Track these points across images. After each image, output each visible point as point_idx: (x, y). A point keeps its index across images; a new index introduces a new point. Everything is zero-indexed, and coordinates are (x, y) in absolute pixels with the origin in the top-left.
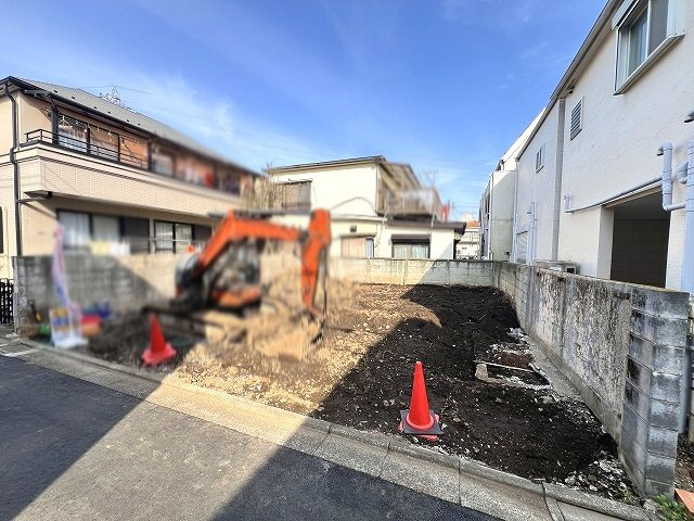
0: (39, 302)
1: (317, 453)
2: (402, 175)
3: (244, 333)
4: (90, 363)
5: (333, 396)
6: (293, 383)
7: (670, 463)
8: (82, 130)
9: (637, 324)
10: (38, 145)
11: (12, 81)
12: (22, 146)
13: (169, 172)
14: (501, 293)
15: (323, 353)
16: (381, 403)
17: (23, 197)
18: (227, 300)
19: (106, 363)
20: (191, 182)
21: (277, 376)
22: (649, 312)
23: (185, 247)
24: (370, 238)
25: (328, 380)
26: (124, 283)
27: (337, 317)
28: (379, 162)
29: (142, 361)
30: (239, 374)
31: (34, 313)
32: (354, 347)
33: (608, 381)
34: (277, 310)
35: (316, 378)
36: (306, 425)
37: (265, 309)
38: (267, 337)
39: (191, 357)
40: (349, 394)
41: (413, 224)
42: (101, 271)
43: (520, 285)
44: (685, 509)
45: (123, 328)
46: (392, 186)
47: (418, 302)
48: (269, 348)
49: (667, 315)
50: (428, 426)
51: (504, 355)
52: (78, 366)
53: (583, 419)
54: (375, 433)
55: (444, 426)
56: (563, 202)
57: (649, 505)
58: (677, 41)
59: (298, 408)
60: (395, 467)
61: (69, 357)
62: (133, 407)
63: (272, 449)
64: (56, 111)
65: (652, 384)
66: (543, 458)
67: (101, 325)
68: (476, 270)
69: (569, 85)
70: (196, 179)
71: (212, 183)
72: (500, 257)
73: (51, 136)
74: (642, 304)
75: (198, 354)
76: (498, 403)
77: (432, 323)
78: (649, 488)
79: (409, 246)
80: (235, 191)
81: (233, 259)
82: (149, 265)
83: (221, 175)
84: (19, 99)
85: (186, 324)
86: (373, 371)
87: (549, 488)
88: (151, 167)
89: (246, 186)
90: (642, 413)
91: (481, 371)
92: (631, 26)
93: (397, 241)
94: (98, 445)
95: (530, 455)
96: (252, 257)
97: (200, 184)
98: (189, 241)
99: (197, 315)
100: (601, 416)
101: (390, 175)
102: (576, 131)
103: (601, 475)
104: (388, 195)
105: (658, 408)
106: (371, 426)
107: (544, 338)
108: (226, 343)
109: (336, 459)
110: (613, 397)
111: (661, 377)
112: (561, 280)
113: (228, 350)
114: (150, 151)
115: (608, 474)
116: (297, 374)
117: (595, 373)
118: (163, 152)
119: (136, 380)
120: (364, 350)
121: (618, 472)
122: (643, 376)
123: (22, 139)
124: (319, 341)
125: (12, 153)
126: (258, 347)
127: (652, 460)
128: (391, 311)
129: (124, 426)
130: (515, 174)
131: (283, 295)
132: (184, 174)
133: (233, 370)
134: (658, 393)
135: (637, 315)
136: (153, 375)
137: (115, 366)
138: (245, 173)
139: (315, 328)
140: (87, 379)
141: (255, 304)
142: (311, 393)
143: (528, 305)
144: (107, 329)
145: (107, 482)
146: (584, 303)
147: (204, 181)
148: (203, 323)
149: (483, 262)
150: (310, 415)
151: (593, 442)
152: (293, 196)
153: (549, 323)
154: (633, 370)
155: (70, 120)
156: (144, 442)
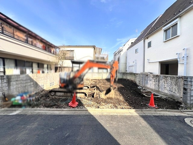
0: (6, 93)
13: (31, 43)
28: (94, 47)
31: (5, 97)
33: (176, 92)
43: (139, 77)
58: (178, 36)
65: (191, 91)
71: (45, 49)
74: (187, 79)
80: (50, 52)
82: (38, 77)
83: (47, 46)
98: (37, 68)
102: (149, 47)
103: (183, 107)
107: (151, 88)
112: (157, 76)
117: (172, 92)
119: (77, 111)
143: (143, 81)
147: (42, 48)
153: (153, 84)
154: (185, 89)
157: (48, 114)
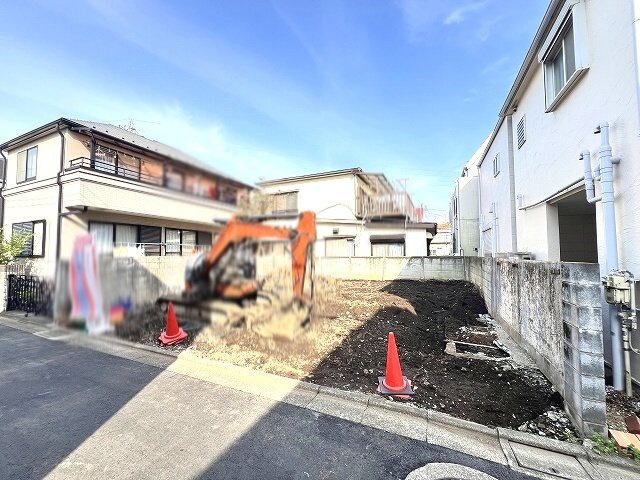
1: (309, 406)
2: (377, 182)
3: (243, 320)
4: (119, 344)
5: (321, 366)
6: (287, 358)
7: (602, 406)
8: (112, 156)
9: (567, 293)
10: (80, 169)
11: (64, 121)
12: (66, 170)
13: (179, 187)
14: (472, 285)
15: (312, 335)
16: (362, 372)
17: (64, 211)
18: (230, 292)
19: (131, 344)
20: (198, 196)
21: (273, 352)
22: (572, 281)
23: (190, 251)
24: (351, 239)
25: (316, 356)
26: (142, 280)
27: (323, 307)
28: (357, 173)
29: (160, 342)
30: (241, 350)
32: (338, 330)
33: (553, 346)
34: (270, 302)
35: (306, 353)
36: (299, 387)
37: (259, 300)
38: (262, 323)
39: (199, 338)
40: (334, 366)
41: (389, 225)
42: (124, 270)
43: (486, 275)
44: (616, 444)
45: (142, 317)
46: (369, 192)
47: (395, 293)
48: (264, 331)
49: (583, 282)
50: (402, 388)
51: (472, 335)
52: (109, 346)
53: (538, 382)
54: (357, 392)
55: (416, 388)
56: (517, 201)
57: (587, 443)
58: (584, 73)
59: (292, 375)
60: (373, 417)
61: (100, 339)
62: (158, 374)
63: (272, 403)
64: (94, 143)
65: (579, 340)
66: (500, 412)
67: (125, 315)
68: (448, 265)
69: (512, 106)
70: (202, 193)
71: (215, 196)
72: (470, 253)
73: (89, 162)
74: (567, 276)
75: (206, 335)
76: (464, 371)
77: (406, 310)
78: (587, 430)
79: (387, 246)
80: (233, 202)
81: (233, 258)
83: (222, 188)
84: (67, 134)
85: (195, 312)
86: (355, 349)
87: (502, 431)
88: (165, 184)
89: (242, 197)
90: (576, 366)
91: (451, 348)
92: (553, 60)
93: (375, 241)
94: (134, 399)
95: (489, 410)
96: (248, 256)
97: (205, 197)
98: (193, 245)
99: (204, 304)
100: (552, 378)
101: (367, 183)
102: (522, 142)
103: (549, 423)
104: (366, 200)
105: (586, 360)
106: (353, 388)
107: (507, 320)
108: (228, 328)
109: (325, 411)
110: (557, 359)
111: (585, 333)
112: (514, 266)
113: (230, 333)
114: (165, 171)
115: (555, 422)
116: (289, 351)
117: (545, 341)
118: (176, 171)
119: (156, 355)
120: (347, 333)
121: (564, 420)
122: (574, 335)
123: (67, 165)
124: (307, 326)
125: (59, 176)
126: (256, 330)
127: (587, 404)
128: (371, 301)
129: (152, 387)
130: (478, 179)
131: (275, 290)
132: (192, 188)
133: (236, 347)
134: (585, 346)
135: (565, 285)
136: (169, 352)
137: (138, 345)
138: (242, 186)
139: (303, 314)
140: (117, 355)
141: (252, 296)
142: (303, 365)
143: (492, 292)
144: (129, 317)
145: (145, 423)
146: (532, 283)
147: (209, 195)
148: (209, 310)
149: (455, 258)
150: (302, 380)
151: (545, 400)
152: (283, 205)
153: (509, 305)
154: (567, 331)
155: (104, 149)
156: (169, 398)
157: (98, 349)
